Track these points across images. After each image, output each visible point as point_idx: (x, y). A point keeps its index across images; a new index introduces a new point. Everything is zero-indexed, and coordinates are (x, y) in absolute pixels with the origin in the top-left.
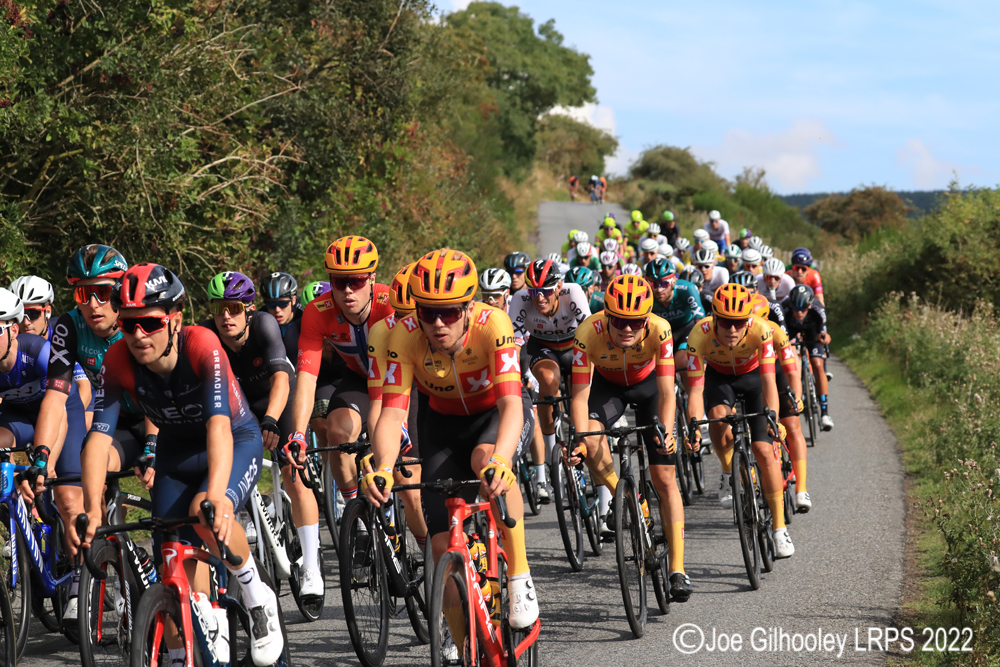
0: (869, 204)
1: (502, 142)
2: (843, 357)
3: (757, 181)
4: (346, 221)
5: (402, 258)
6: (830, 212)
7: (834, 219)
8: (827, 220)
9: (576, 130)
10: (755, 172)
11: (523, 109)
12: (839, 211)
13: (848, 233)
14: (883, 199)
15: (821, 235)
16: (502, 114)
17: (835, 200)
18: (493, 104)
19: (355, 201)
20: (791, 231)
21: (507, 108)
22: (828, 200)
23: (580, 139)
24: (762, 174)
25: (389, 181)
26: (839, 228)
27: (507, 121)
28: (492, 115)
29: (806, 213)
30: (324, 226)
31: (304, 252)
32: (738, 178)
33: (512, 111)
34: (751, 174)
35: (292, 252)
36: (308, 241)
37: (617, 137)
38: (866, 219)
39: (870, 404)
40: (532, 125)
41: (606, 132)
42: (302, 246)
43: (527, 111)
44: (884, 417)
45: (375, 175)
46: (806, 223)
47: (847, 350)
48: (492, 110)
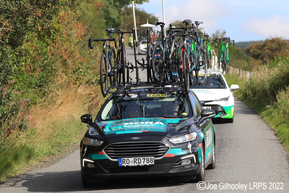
0: (274, 46)
1: (105, 21)
2: (262, 116)
3: (222, 36)
4: (33, 59)
5: (60, 74)
6: (256, 50)
7: (258, 53)
8: (254, 53)
9: (139, 15)
10: (221, 32)
11: (114, 5)
12: (260, 49)
13: (264, 59)
14: (281, 43)
15: (252, 60)
16: (105, 8)
17: (258, 44)
18: (101, 3)
19: (38, 50)
20: (237, 59)
21: (107, 5)
22: (255, 44)
23: (141, 19)
24: (225, 33)
25: (53, 40)
26: (261, 57)
27: (107, 11)
28: (101, 8)
29: (245, 51)
30: (23, 61)
31: (14, 72)
32: (213, 35)
33: (110, 6)
34: (219, 33)
35: (9, 73)
36: (16, 68)
37: (158, 18)
38: (273, 53)
39: (274, 137)
40: (119, 13)
41: (152, 15)
42: (13, 70)
43: (117, 6)
44: (281, 143)
45: (46, 37)
46: (245, 55)
47: (264, 113)
48: (100, 6)
